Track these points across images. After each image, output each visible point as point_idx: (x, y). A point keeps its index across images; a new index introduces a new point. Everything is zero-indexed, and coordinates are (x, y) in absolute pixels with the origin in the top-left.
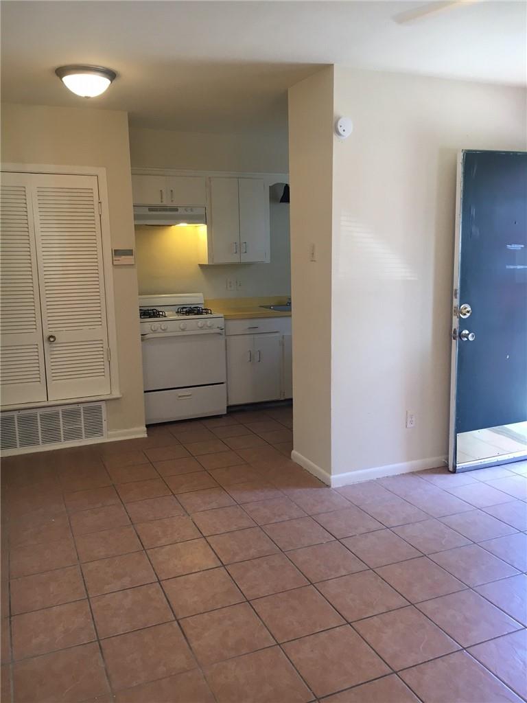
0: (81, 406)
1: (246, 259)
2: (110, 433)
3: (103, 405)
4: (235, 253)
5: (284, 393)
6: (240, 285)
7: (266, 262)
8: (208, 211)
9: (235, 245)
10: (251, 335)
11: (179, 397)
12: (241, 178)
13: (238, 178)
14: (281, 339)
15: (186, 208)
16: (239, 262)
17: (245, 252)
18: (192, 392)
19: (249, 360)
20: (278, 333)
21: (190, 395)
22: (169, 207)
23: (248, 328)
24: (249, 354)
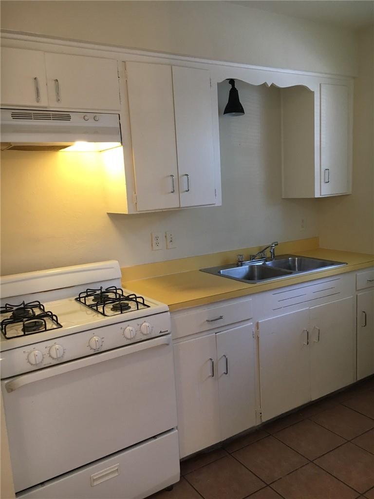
1: (188, 201)
4: (172, 192)
5: (261, 413)
6: (171, 241)
7: (216, 205)
8: (123, 121)
9: (170, 179)
10: (212, 332)
11: (94, 480)
12: (174, 65)
13: (171, 66)
14: (254, 329)
15: (85, 115)
16: (178, 206)
17: (187, 190)
18: (118, 464)
19: (210, 376)
20: (251, 320)
21: (117, 469)
22: (53, 113)
23: (207, 321)
24: (209, 364)
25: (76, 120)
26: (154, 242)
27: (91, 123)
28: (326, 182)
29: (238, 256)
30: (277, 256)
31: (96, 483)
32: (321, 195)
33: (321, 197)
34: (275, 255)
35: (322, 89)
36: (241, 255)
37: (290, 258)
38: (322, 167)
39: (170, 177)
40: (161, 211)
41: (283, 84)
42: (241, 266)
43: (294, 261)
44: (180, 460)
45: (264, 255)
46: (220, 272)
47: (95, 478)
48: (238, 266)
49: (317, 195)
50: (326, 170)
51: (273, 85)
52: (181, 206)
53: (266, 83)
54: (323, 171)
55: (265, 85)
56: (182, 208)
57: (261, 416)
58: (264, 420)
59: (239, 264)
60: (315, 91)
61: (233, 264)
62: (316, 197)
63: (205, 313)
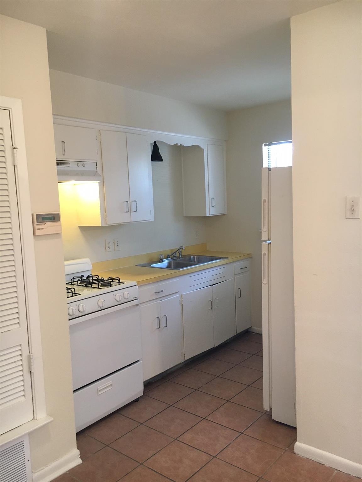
4: (127, 212)
5: (184, 354)
6: (118, 246)
7: (151, 221)
8: (99, 167)
9: (126, 204)
10: (157, 300)
11: (100, 391)
12: (128, 133)
13: (126, 133)
14: (180, 299)
15: (78, 163)
16: (130, 221)
17: (136, 211)
18: (112, 381)
19: (157, 328)
20: (178, 293)
21: (111, 385)
22: (60, 162)
23: (155, 293)
24: (157, 320)
25: (73, 166)
26: (107, 246)
27: (81, 168)
28: (213, 206)
29: (159, 255)
30: (183, 256)
31: (100, 393)
32: (210, 214)
33: (210, 215)
34: (182, 255)
35: (208, 147)
36: (161, 255)
37: (192, 257)
38: (210, 196)
39: (126, 202)
40: (120, 224)
41: (186, 144)
42: (162, 262)
43: (194, 258)
44: (144, 382)
45: (176, 255)
46: (150, 266)
47: (100, 389)
48: (159, 262)
49: (208, 215)
50: (212, 198)
51: (181, 145)
52: (132, 221)
53: (177, 143)
54: (210, 199)
55: (176, 145)
56: (133, 222)
57: (184, 356)
58: (187, 358)
59: (160, 261)
60: (204, 149)
61: (156, 261)
62: (207, 216)
63: (153, 288)
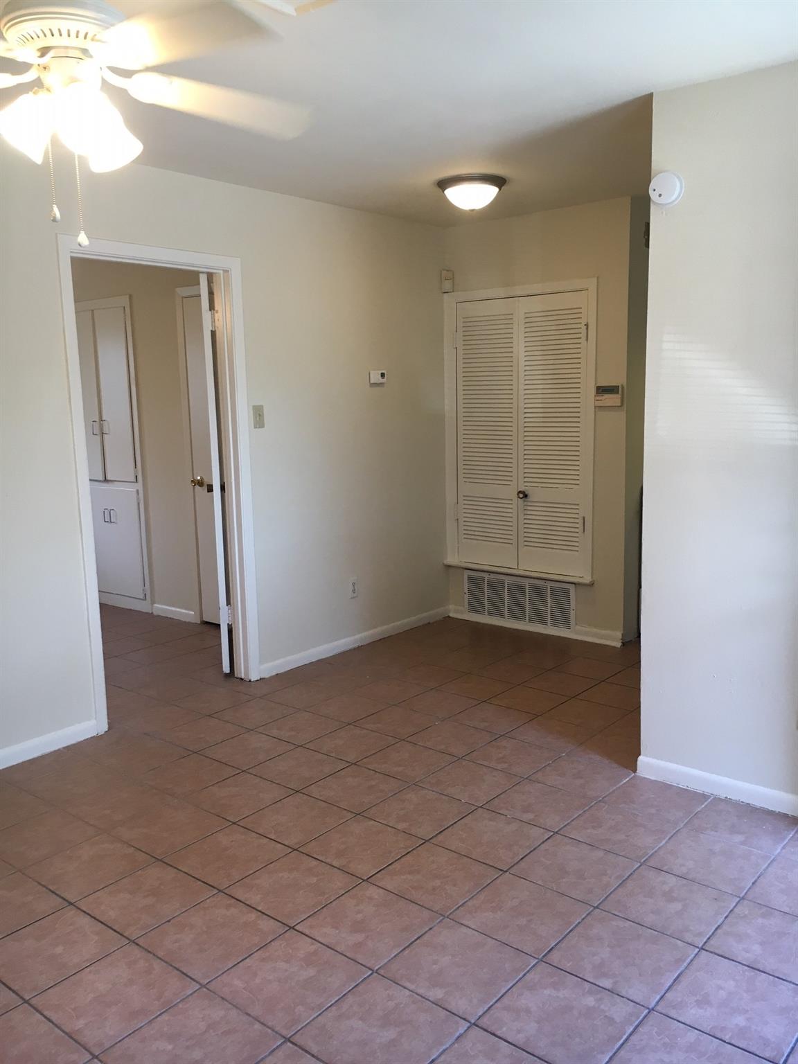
0: (549, 584)
2: (578, 627)
3: (572, 587)
